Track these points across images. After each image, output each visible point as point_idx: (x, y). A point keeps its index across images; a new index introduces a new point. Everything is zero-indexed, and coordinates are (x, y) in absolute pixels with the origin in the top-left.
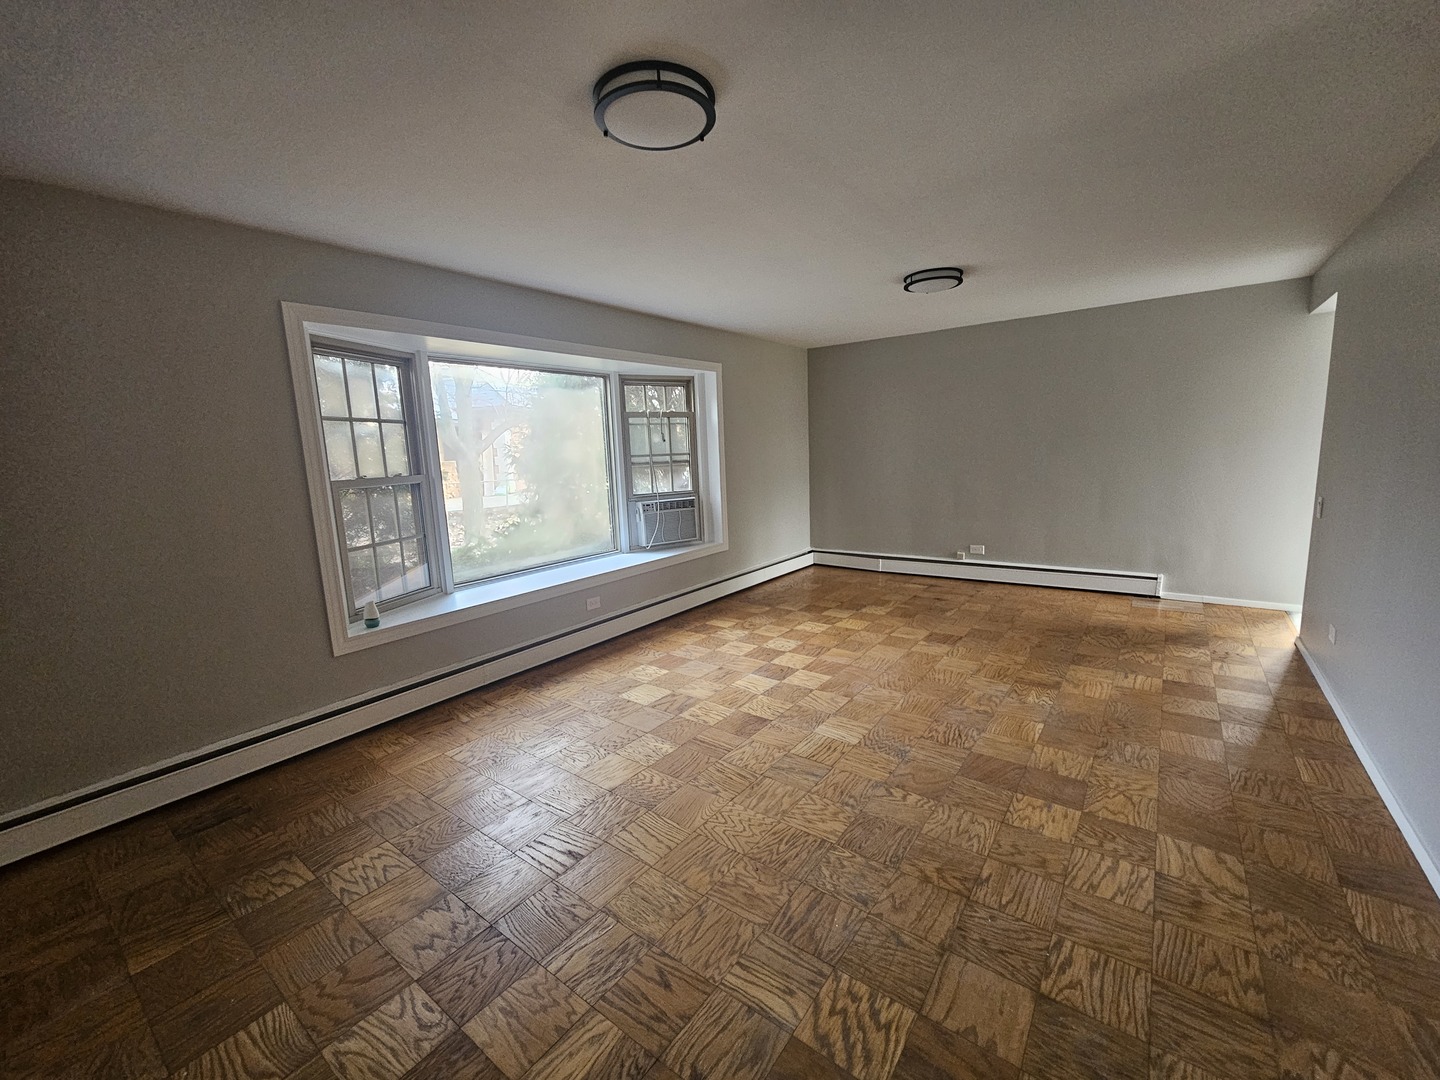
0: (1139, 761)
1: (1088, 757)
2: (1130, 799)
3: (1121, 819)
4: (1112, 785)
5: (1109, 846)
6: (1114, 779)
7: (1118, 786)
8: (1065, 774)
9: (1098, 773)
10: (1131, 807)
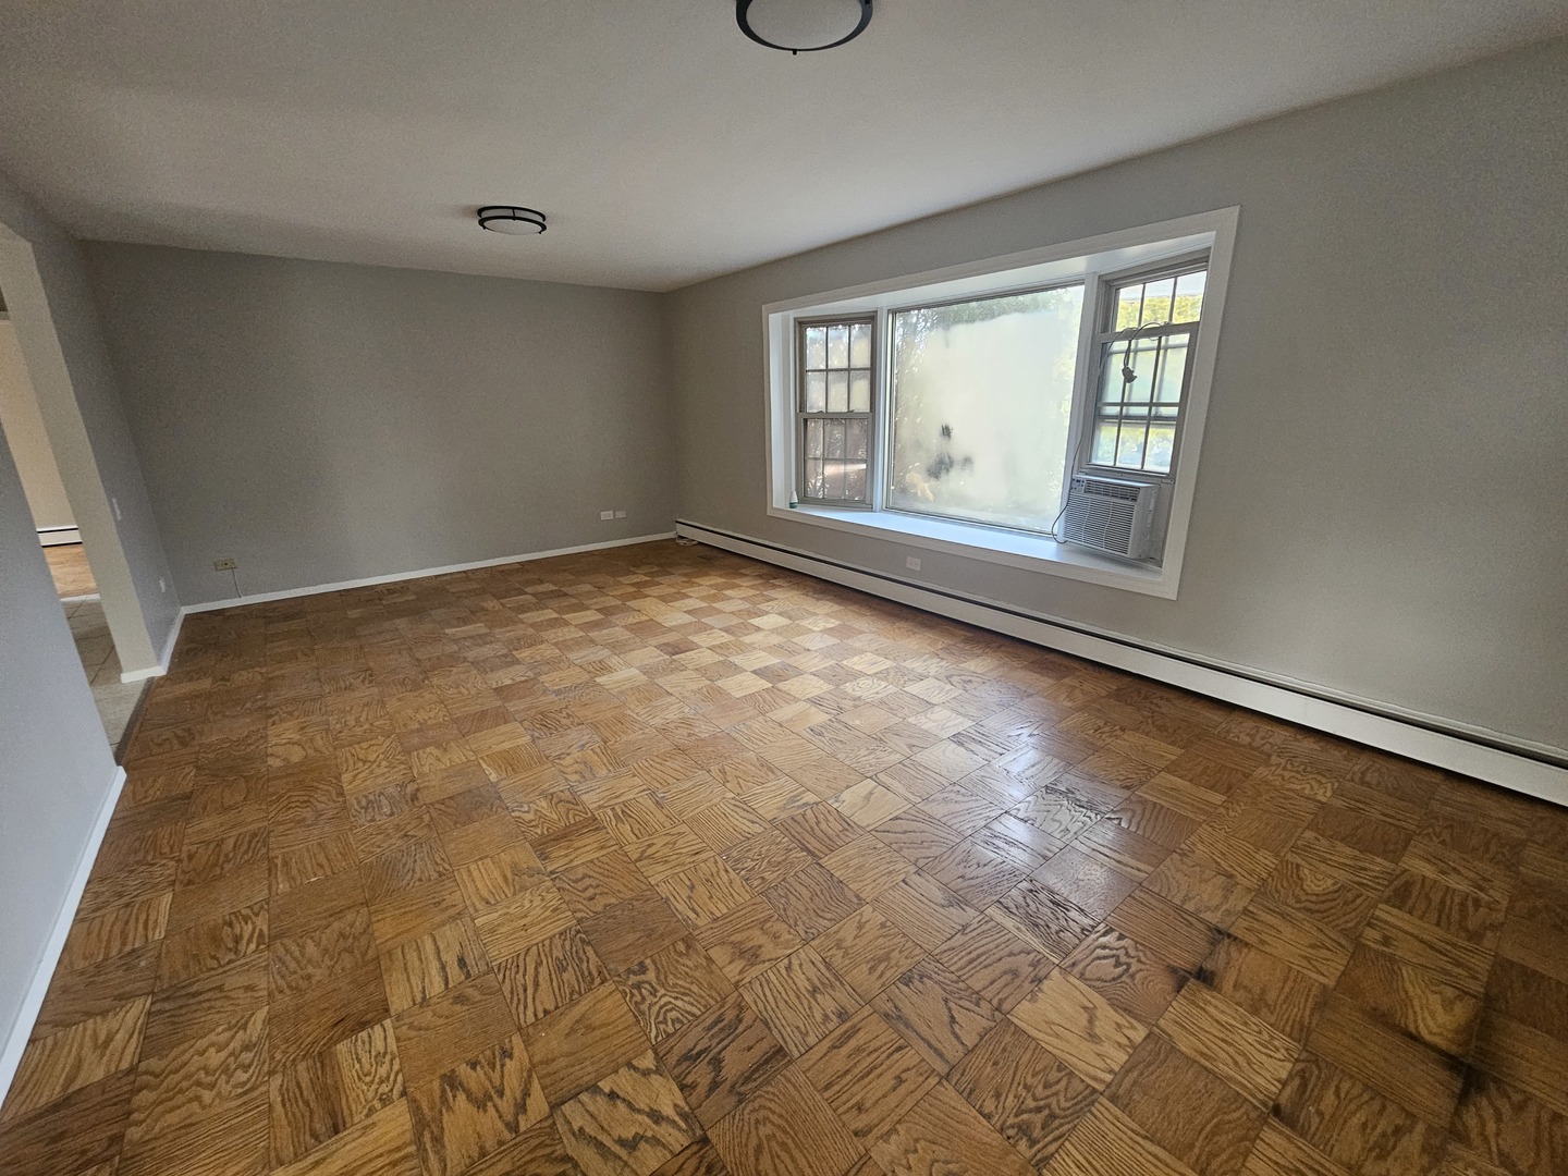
0: (369, 802)
1: (419, 774)
2: (365, 762)
3: (364, 745)
4: (384, 763)
5: (367, 726)
6: (385, 770)
7: (379, 766)
8: (428, 750)
9: (403, 766)
10: (361, 757)
